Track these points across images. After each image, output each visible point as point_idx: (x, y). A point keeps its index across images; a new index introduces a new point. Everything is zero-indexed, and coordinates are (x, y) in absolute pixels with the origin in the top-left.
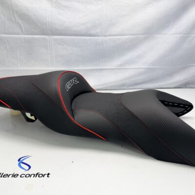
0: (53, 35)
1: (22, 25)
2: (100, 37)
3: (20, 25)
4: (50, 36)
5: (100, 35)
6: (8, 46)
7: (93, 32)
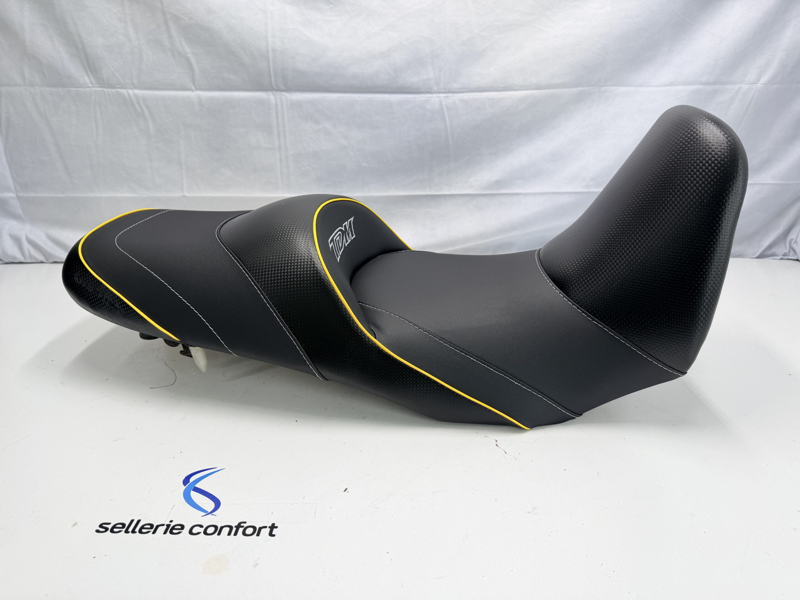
0: (289, 89)
1: (193, 61)
2: (434, 95)
3: (188, 59)
4: (279, 93)
5: (436, 88)
6: (151, 125)
7: (411, 79)
